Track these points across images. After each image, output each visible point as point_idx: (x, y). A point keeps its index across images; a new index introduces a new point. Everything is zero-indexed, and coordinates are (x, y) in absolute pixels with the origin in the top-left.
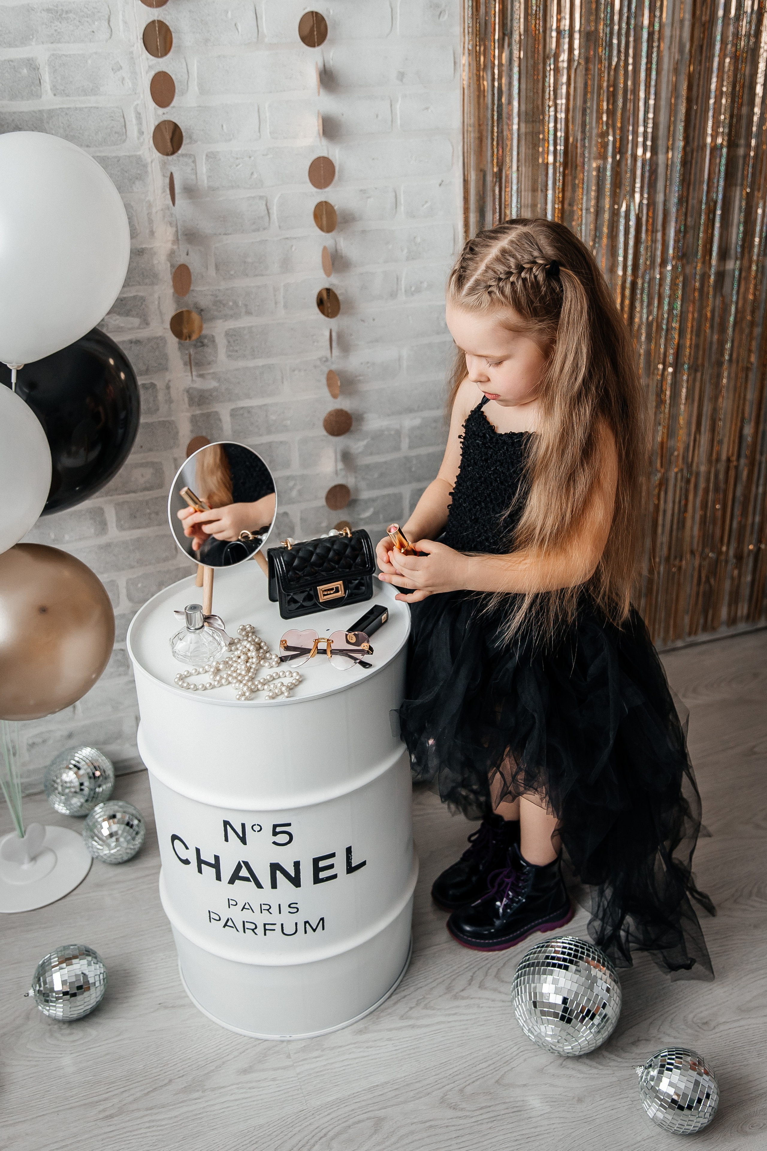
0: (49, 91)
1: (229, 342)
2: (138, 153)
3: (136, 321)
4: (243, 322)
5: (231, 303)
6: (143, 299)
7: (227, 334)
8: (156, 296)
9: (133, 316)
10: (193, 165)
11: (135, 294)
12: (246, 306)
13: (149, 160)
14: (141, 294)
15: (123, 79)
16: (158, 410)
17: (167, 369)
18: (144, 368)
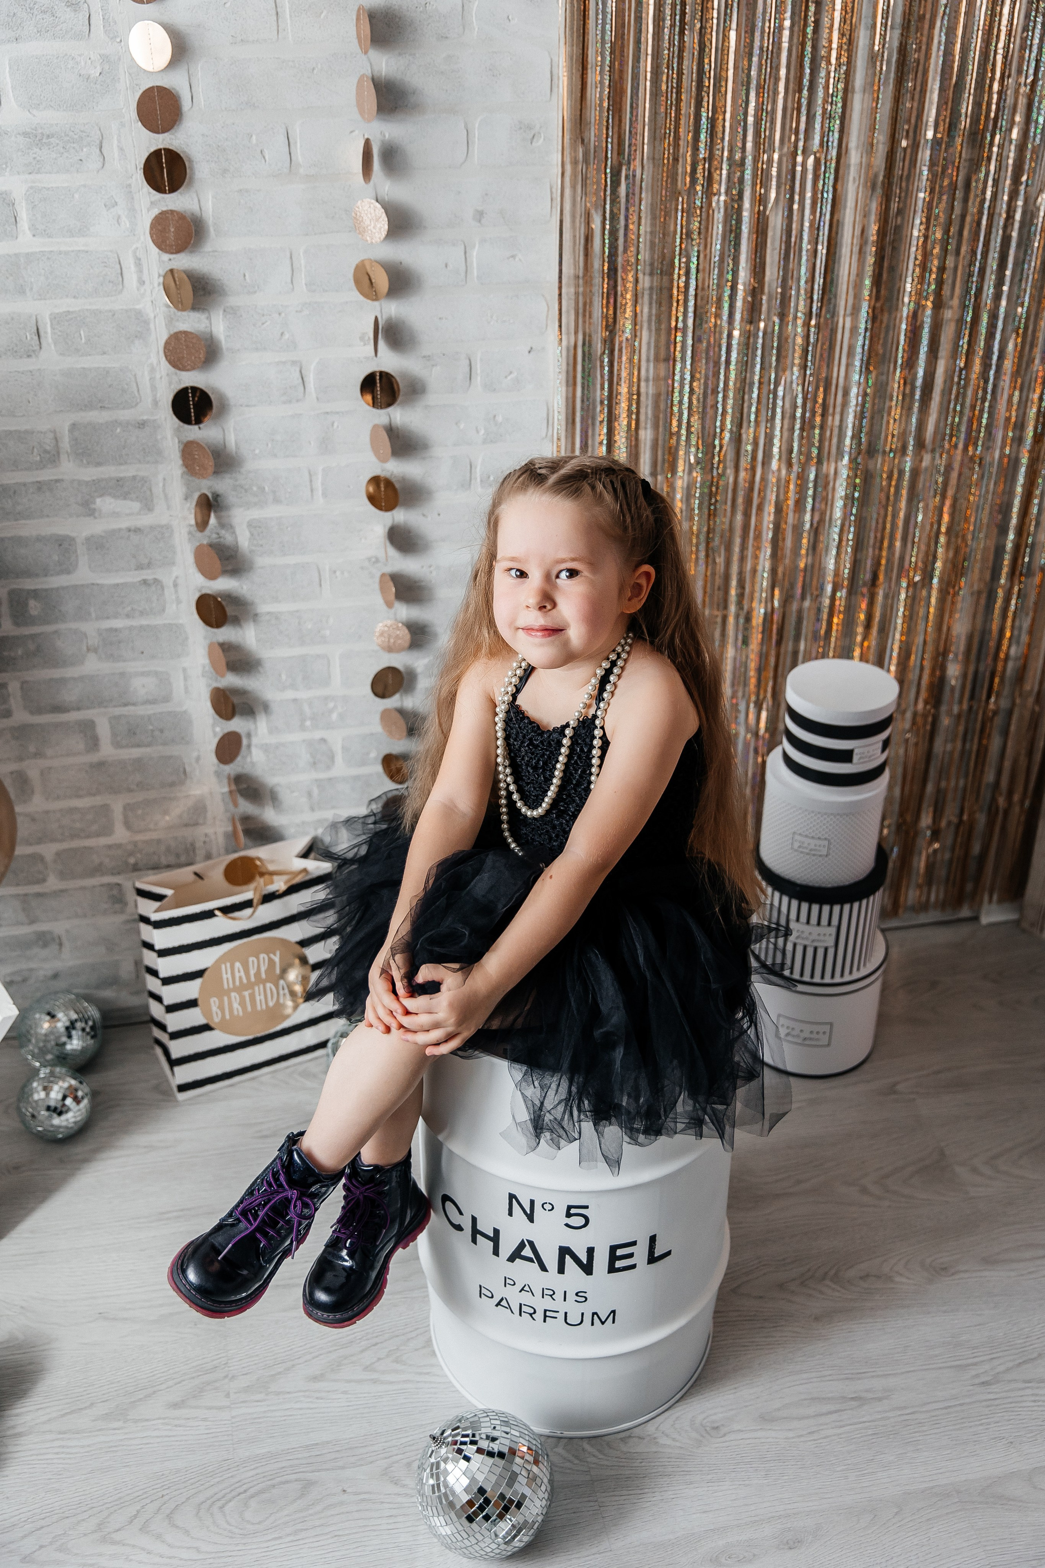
0: (28, 232)
1: (252, 535)
2: (137, 307)
3: (136, 506)
4: (271, 512)
5: (255, 489)
6: (144, 480)
7: (250, 525)
8: (160, 477)
9: (132, 500)
10: (207, 322)
11: (134, 474)
12: (274, 492)
13: (152, 316)
14: (142, 474)
15: (119, 217)
16: (164, 610)
17: (173, 564)
18: (146, 561)
